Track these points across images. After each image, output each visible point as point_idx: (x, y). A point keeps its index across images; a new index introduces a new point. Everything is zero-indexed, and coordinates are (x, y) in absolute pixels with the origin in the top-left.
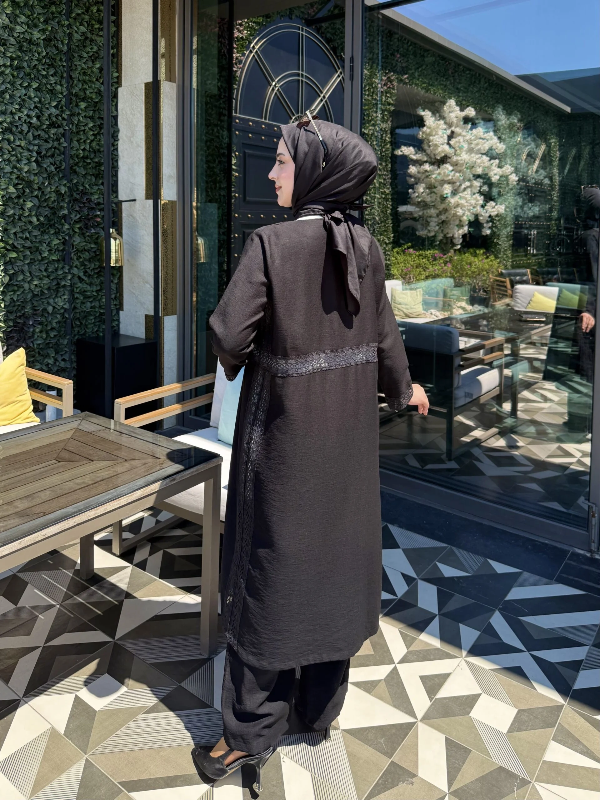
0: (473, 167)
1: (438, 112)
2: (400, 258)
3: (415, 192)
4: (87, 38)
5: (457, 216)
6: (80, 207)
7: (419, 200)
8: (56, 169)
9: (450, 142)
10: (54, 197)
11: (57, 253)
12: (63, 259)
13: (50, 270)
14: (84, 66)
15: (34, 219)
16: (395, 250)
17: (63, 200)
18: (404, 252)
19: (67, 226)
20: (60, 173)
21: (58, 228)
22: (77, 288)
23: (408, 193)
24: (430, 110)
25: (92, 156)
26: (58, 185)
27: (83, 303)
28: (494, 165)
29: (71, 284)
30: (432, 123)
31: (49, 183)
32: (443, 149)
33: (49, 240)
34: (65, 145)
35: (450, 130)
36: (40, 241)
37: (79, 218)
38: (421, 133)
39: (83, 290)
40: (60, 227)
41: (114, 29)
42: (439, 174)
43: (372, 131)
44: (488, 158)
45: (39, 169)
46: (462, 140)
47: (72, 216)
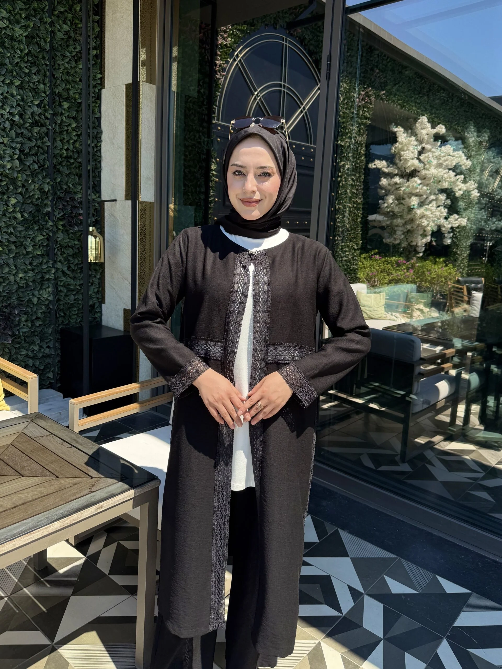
0: (440, 181)
1: (411, 129)
2: (367, 263)
3: (384, 203)
4: (70, 37)
5: (422, 226)
6: (63, 205)
7: (388, 210)
8: (39, 167)
9: (420, 157)
10: (37, 194)
11: (41, 248)
12: (47, 254)
13: (34, 264)
14: (67, 65)
15: (19, 216)
16: (363, 256)
17: (47, 198)
18: (371, 258)
19: (50, 223)
20: (44, 171)
21: (42, 225)
22: (61, 281)
23: (379, 204)
24: (403, 127)
25: (76, 156)
26: (41, 183)
27: (66, 295)
28: (459, 180)
29: (55, 277)
30: (404, 139)
31: (33, 181)
32: (413, 163)
33: (34, 235)
34: (49, 144)
35: (421, 146)
36: (24, 237)
37: (62, 216)
38: (393, 148)
39: (66, 284)
40: (44, 223)
41: (97, 29)
42: (408, 187)
43: (348, 144)
44: (454, 174)
45: (22, 167)
46: (431, 156)
47: (56, 214)
